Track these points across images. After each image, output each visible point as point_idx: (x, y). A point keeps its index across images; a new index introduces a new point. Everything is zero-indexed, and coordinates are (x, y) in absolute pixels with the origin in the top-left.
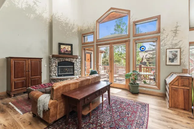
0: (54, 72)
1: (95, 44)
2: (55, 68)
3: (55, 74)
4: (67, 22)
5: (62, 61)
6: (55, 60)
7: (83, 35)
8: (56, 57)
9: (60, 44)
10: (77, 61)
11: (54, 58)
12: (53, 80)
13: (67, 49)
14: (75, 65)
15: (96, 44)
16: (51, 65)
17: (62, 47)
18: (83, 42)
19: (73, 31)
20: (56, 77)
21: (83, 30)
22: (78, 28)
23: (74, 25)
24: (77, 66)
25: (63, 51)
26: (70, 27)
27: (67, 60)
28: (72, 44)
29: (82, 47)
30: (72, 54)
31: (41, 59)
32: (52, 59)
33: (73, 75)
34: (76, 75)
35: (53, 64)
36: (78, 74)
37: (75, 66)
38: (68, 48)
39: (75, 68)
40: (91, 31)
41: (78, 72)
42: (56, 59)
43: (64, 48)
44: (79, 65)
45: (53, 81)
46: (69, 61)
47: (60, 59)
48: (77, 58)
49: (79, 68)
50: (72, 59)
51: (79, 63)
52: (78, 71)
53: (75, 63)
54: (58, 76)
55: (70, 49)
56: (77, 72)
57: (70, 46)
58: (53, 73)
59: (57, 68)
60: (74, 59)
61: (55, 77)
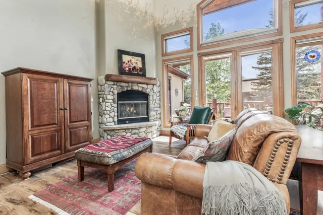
0: (111, 114)
1: (195, 53)
2: (111, 105)
3: (113, 118)
4: (133, 5)
5: (126, 89)
6: (112, 88)
7: (163, 36)
8: (114, 81)
9: (121, 53)
10: (155, 91)
11: (109, 83)
12: (109, 132)
13: (134, 65)
14: (151, 98)
15: (199, 54)
16: (103, 98)
17: (126, 58)
18: (165, 52)
19: (145, 27)
20: (115, 125)
21: (166, 26)
22: (154, 22)
23: (146, 13)
24: (154, 101)
25: (127, 69)
26: (138, 17)
27: (135, 88)
28: (144, 55)
29: (164, 61)
30: (144, 75)
31: (90, 80)
32: (106, 85)
33: (147, 120)
34: (154, 121)
35: (109, 97)
36: (157, 118)
37: (151, 102)
38: (137, 62)
39: (151, 106)
40: (185, 26)
41: (156, 115)
42: (114, 85)
43: (128, 62)
44: (158, 98)
45: (108, 134)
46: (140, 89)
47: (123, 84)
48: (153, 85)
49: (159, 106)
50: (145, 86)
51: (158, 95)
52: (157, 111)
53: (151, 94)
54: (118, 124)
55: (140, 65)
56: (155, 113)
57: (140, 59)
58: (107, 116)
59: (115, 105)
60: (149, 86)
61: (112, 125)
